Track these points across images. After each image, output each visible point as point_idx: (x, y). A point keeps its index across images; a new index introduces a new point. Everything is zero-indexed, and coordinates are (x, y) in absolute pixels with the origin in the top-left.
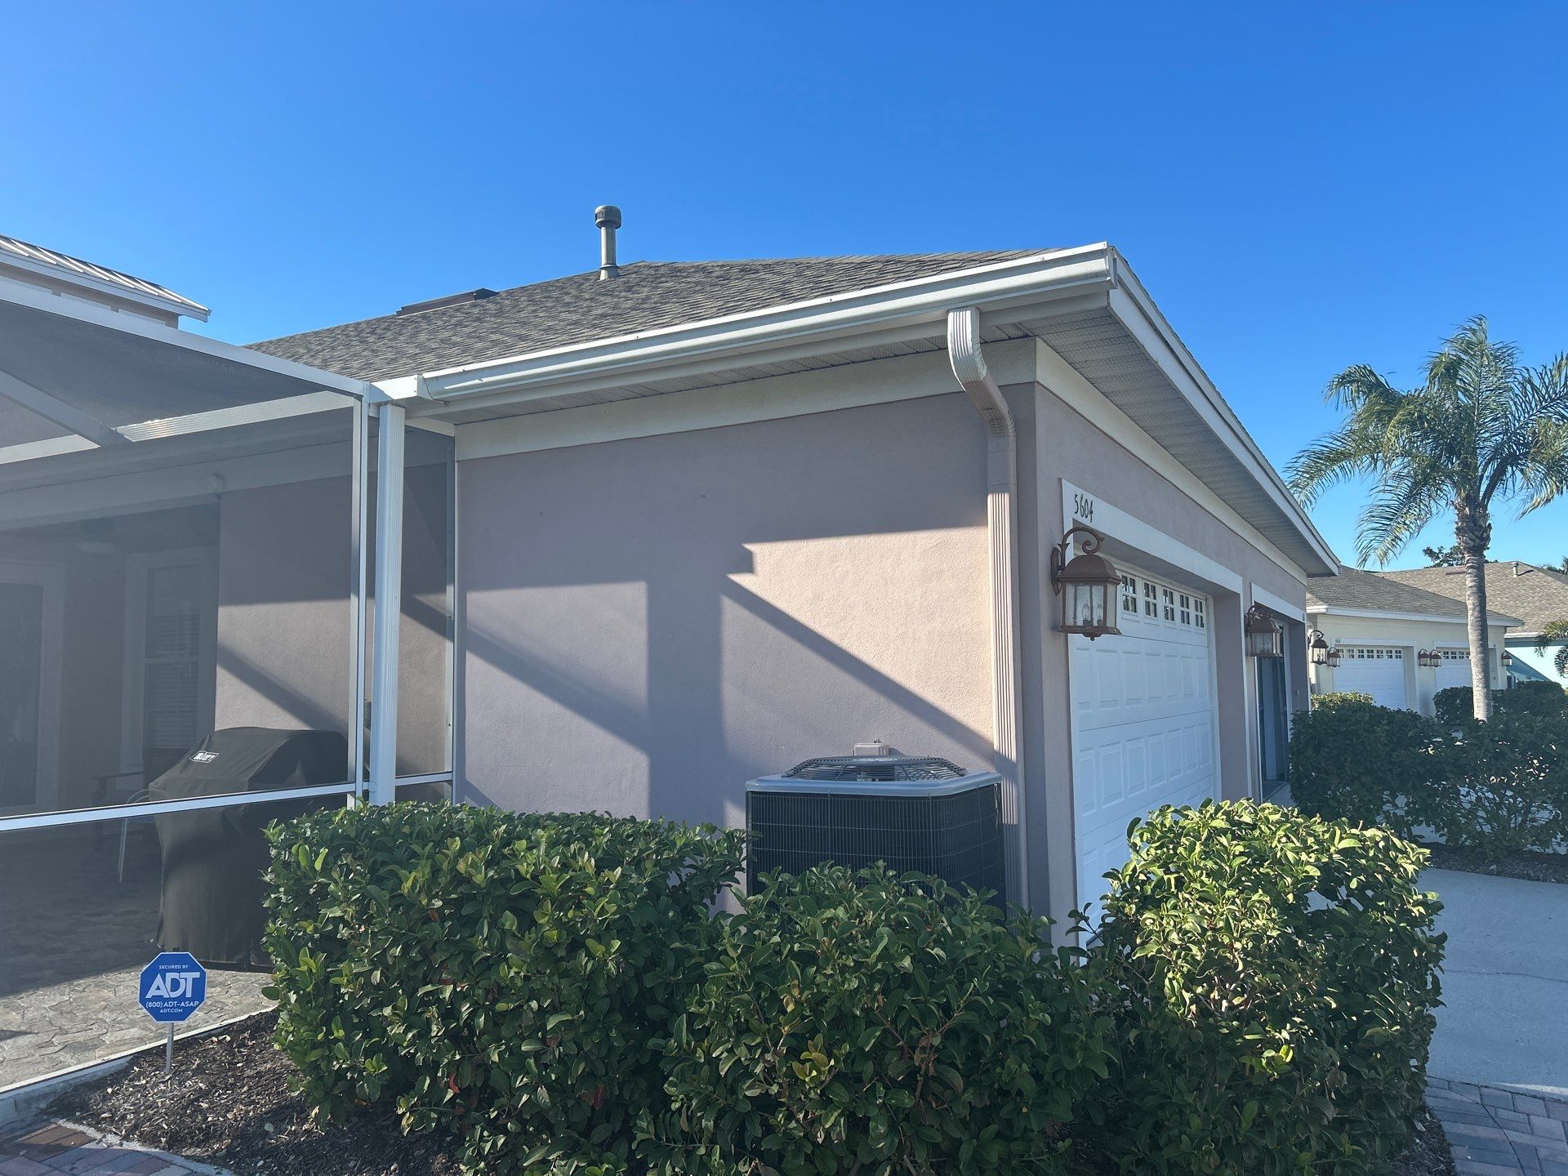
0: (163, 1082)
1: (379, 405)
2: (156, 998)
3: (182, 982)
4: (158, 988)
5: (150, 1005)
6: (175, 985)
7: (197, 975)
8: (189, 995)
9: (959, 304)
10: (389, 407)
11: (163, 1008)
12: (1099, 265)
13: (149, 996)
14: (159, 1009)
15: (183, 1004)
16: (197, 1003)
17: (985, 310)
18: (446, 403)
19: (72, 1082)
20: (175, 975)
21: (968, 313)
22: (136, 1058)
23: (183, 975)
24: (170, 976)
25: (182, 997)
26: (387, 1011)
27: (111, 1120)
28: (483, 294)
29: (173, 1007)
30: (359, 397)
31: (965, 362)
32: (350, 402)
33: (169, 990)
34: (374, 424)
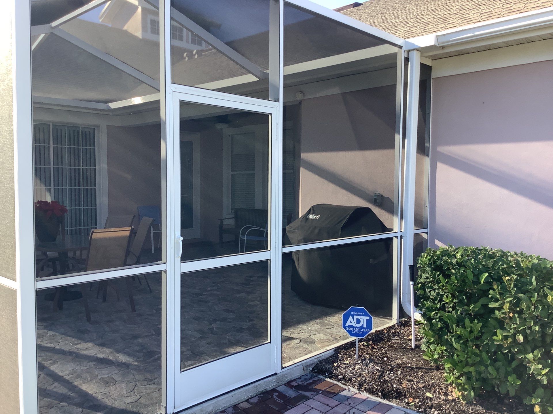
1: (409, 51)
2: (350, 326)
3: (361, 320)
4: (351, 322)
5: (348, 329)
6: (358, 321)
7: (368, 318)
8: (365, 326)
11: (353, 331)
13: (347, 325)
14: (352, 331)
15: (362, 330)
16: (368, 330)
20: (358, 317)
23: (362, 317)
24: (356, 317)
25: (362, 327)
27: (344, 378)
29: (358, 331)
30: (401, 47)
33: (356, 323)
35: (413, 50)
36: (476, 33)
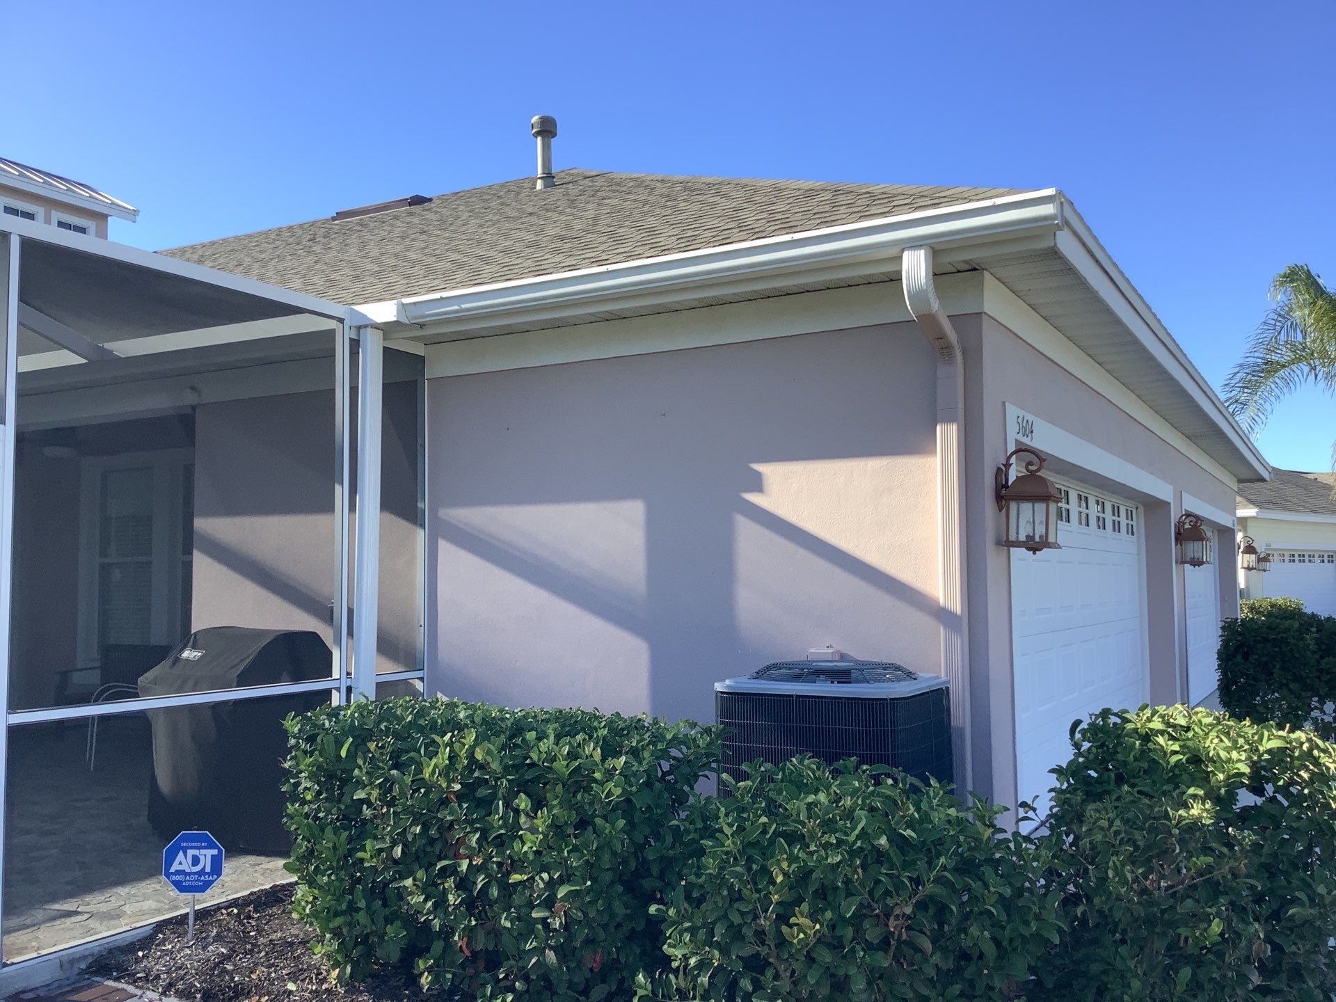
0: (188, 947)
1: (359, 328)
2: (178, 872)
3: (202, 858)
4: (180, 863)
5: (174, 878)
6: (196, 861)
7: (215, 852)
8: (208, 869)
9: (914, 244)
10: (369, 329)
11: (185, 881)
12: (1048, 209)
13: (172, 870)
14: (181, 882)
15: (203, 878)
16: (215, 877)
17: (937, 249)
18: (422, 326)
19: (106, 946)
20: (196, 852)
21: (922, 252)
22: (160, 926)
23: (203, 851)
24: (191, 852)
25: (203, 871)
26: (408, 882)
27: (146, 979)
28: (418, 201)
29: (194, 880)
30: (341, 321)
31: (917, 296)
32: (332, 324)
33: (190, 864)
34: (355, 344)
35: (366, 326)
36: (464, 306)
